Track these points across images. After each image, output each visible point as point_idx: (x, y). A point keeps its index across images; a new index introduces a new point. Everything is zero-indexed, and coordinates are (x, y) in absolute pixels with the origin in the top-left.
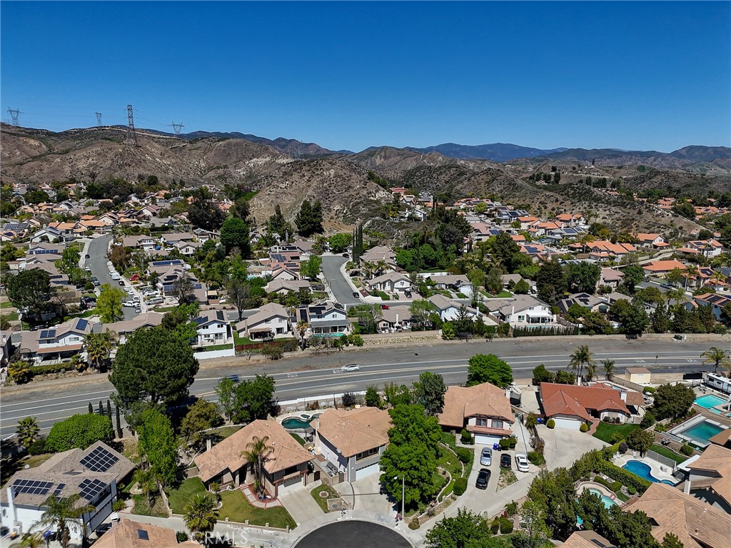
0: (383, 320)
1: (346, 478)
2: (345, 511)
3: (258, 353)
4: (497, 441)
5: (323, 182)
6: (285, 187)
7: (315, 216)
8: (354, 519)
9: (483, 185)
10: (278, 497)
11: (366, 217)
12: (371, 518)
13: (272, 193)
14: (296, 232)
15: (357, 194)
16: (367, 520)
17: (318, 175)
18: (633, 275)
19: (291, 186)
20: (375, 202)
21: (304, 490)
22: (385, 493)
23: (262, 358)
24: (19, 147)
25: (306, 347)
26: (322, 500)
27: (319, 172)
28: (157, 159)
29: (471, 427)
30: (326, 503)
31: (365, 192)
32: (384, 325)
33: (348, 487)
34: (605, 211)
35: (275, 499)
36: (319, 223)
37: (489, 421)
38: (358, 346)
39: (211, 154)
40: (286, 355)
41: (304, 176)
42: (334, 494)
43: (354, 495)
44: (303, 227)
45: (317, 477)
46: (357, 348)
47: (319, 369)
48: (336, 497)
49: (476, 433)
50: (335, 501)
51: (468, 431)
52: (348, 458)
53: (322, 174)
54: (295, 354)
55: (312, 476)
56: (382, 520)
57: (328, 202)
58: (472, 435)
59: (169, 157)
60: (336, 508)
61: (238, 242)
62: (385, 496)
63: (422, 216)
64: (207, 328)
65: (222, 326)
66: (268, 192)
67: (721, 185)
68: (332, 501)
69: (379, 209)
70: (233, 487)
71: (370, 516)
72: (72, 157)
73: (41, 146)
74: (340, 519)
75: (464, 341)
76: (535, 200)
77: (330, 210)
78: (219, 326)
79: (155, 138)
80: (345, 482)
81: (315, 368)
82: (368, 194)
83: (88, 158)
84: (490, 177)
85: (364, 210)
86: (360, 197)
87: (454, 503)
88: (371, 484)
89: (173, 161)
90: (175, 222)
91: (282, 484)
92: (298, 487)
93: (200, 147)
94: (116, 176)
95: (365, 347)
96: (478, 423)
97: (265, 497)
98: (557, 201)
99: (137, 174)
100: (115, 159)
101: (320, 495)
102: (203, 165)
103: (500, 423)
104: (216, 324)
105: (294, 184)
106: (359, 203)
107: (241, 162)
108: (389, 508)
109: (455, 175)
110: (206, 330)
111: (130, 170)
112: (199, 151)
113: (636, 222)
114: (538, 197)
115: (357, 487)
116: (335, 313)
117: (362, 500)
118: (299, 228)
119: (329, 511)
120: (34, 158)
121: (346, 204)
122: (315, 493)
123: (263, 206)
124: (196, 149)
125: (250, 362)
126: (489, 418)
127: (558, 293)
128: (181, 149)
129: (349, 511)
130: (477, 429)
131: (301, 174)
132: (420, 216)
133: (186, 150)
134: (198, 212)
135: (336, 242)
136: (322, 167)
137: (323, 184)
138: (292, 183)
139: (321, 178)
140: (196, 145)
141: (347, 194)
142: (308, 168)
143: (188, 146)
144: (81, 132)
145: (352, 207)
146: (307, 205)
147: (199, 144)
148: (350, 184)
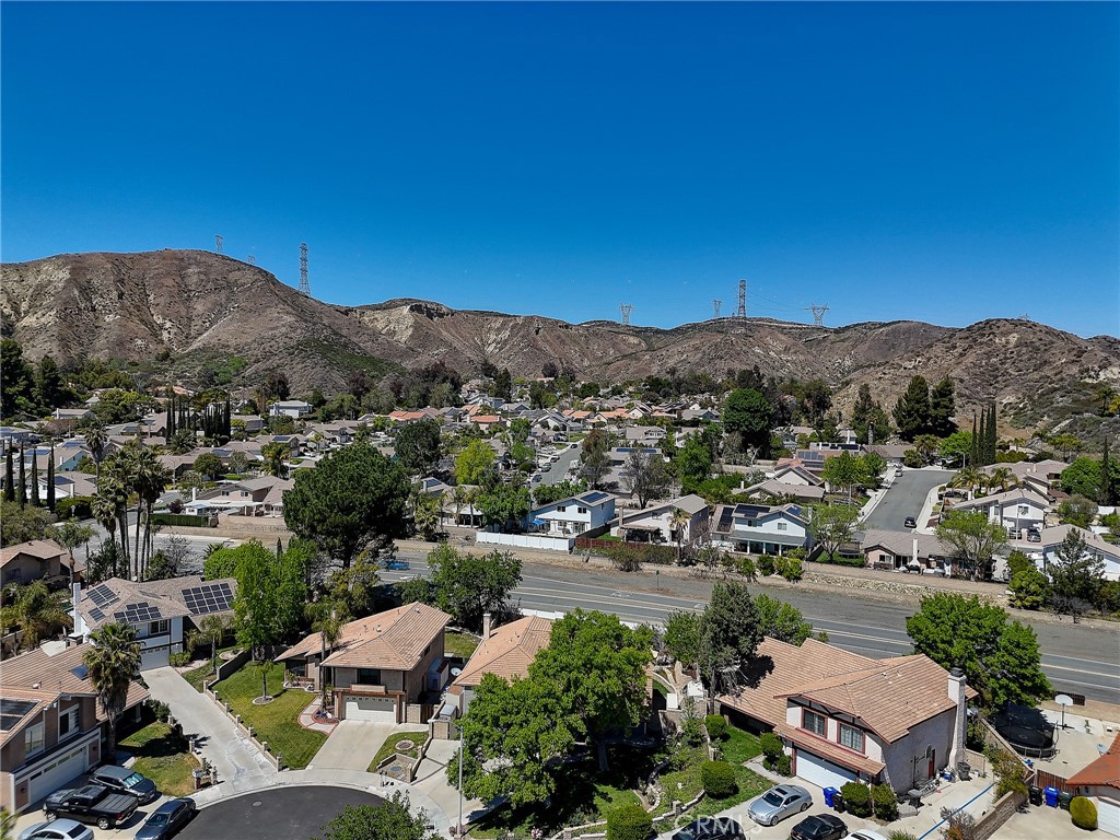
0: (878, 547)
2: (397, 783)
3: (605, 556)
5: (989, 355)
6: (914, 367)
11: (1062, 413)
13: (887, 377)
14: (896, 433)
15: (1056, 375)
17: (981, 343)
19: (925, 364)
20: (1093, 387)
23: (607, 563)
24: (614, 346)
27: (985, 339)
28: (772, 353)
29: (787, 729)
31: (1075, 369)
32: (882, 558)
36: (945, 418)
37: (833, 726)
39: (863, 347)
40: (647, 567)
41: (955, 347)
43: (445, 766)
44: (907, 424)
46: (785, 583)
47: (679, 596)
49: (797, 748)
51: (779, 739)
53: (990, 343)
54: (664, 569)
58: (790, 752)
59: (795, 353)
61: (747, 426)
64: (564, 510)
65: (585, 511)
66: (879, 375)
73: (640, 344)
75: (1068, 619)
78: (580, 510)
79: (785, 329)
81: (673, 594)
82: (1081, 372)
85: (1060, 401)
86: (1062, 379)
89: (802, 357)
93: (849, 338)
94: (700, 372)
96: (806, 723)
102: (848, 363)
103: (860, 739)
104: (576, 507)
105: (932, 361)
106: (1056, 390)
110: (561, 513)
111: (720, 364)
112: (846, 344)
118: (900, 424)
120: (624, 356)
121: (1029, 392)
124: (843, 341)
125: (586, 566)
126: (835, 717)
128: (819, 342)
130: (801, 738)
131: (949, 345)
133: (828, 343)
135: (954, 447)
136: (995, 330)
137: (989, 358)
138: (929, 359)
139: (987, 349)
140: (843, 336)
141: (1036, 376)
142: (967, 334)
143: (832, 337)
144: (694, 326)
145: (1039, 398)
146: (919, 384)
147: (848, 334)
148: (1046, 357)
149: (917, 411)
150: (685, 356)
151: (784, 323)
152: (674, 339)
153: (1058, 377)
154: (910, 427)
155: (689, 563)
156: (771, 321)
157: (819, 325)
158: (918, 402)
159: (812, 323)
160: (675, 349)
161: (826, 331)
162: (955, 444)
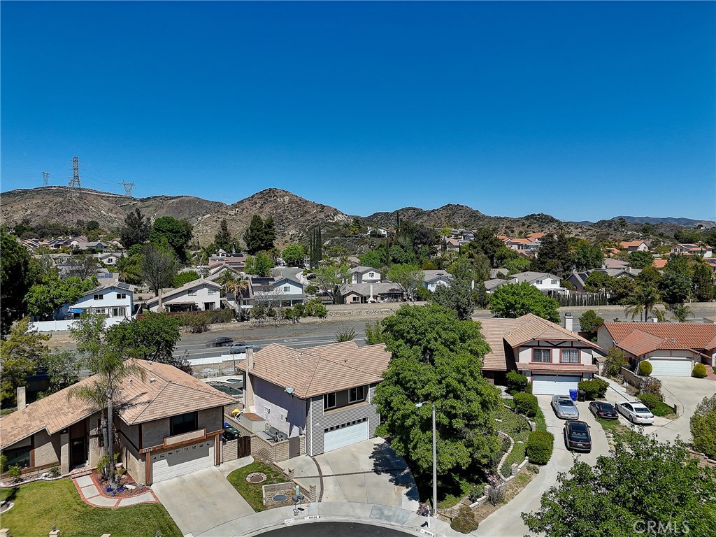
0: (353, 292)
1: (303, 448)
2: (303, 506)
4: (574, 386)
5: (276, 208)
6: (235, 214)
7: (267, 233)
8: (323, 519)
9: (443, 219)
10: (153, 487)
12: (363, 515)
14: (245, 251)
15: (314, 218)
16: (352, 520)
17: (271, 201)
18: (641, 259)
19: (241, 211)
20: (334, 224)
21: (214, 474)
22: (386, 472)
25: (245, 320)
26: (251, 487)
27: (272, 199)
28: (102, 212)
29: (524, 365)
30: (260, 493)
31: (322, 216)
32: (354, 299)
33: (308, 463)
34: (577, 229)
35: (143, 490)
36: (272, 241)
37: (556, 353)
38: (320, 316)
39: (162, 212)
40: (215, 327)
41: (256, 203)
42: (277, 476)
43: (321, 476)
44: (253, 244)
45: (244, 449)
48: (283, 481)
49: (534, 374)
50: (281, 489)
51: (521, 372)
52: (308, 400)
53: (275, 201)
54: (228, 326)
55: (232, 446)
56: (388, 518)
57: (281, 227)
58: (529, 379)
59: (116, 213)
60: (281, 501)
62: (386, 477)
63: (386, 233)
64: (101, 297)
65: (124, 297)
66: (215, 219)
67: (668, 229)
68: (273, 490)
69: (339, 230)
70: (56, 473)
71: (359, 512)
72: (9, 209)
74: (290, 522)
76: (500, 225)
77: (284, 235)
78: (119, 297)
79: (104, 197)
80: (303, 457)
82: (326, 217)
83: (27, 210)
84: (450, 212)
86: (317, 221)
87: (535, 479)
88: (355, 458)
89: (121, 216)
90: (105, 247)
91: (162, 457)
92: (202, 467)
93: (151, 205)
94: (53, 222)
95: (329, 319)
96: (536, 358)
97: (121, 488)
98: (524, 224)
99: (75, 221)
100: (54, 207)
101: (248, 479)
103: (575, 355)
104: (114, 294)
106: (316, 226)
107: (194, 219)
108: (398, 494)
109: (413, 216)
110: (99, 301)
111: (69, 217)
112: (150, 209)
113: (612, 236)
114: (503, 222)
115: (328, 463)
116: (287, 285)
117: (340, 484)
118: (248, 245)
119: (265, 508)
121: (302, 228)
122: (237, 480)
123: (209, 231)
126: (555, 347)
127: (565, 270)
128: (131, 207)
129: (312, 504)
130: (536, 367)
131: (252, 201)
132: (383, 233)
134: (133, 233)
135: (290, 254)
136: (276, 194)
137: (276, 210)
138: (243, 210)
139: (274, 204)
140: (147, 204)
141: (303, 219)
142: (261, 196)
143: (139, 204)
144: (26, 191)
145: (309, 230)
146: (256, 219)
147: (150, 202)
148: (305, 209)
149: (258, 236)
150: (29, 212)
151: (102, 193)
152: (12, 199)
153: (315, 219)
154: (254, 246)
155: (243, 319)
156: (91, 191)
157: (128, 196)
158: (258, 231)
159: (124, 194)
160: (18, 206)
161: (135, 200)
162: (291, 252)
